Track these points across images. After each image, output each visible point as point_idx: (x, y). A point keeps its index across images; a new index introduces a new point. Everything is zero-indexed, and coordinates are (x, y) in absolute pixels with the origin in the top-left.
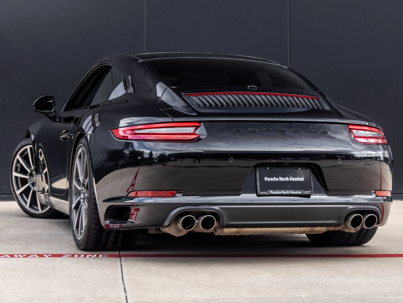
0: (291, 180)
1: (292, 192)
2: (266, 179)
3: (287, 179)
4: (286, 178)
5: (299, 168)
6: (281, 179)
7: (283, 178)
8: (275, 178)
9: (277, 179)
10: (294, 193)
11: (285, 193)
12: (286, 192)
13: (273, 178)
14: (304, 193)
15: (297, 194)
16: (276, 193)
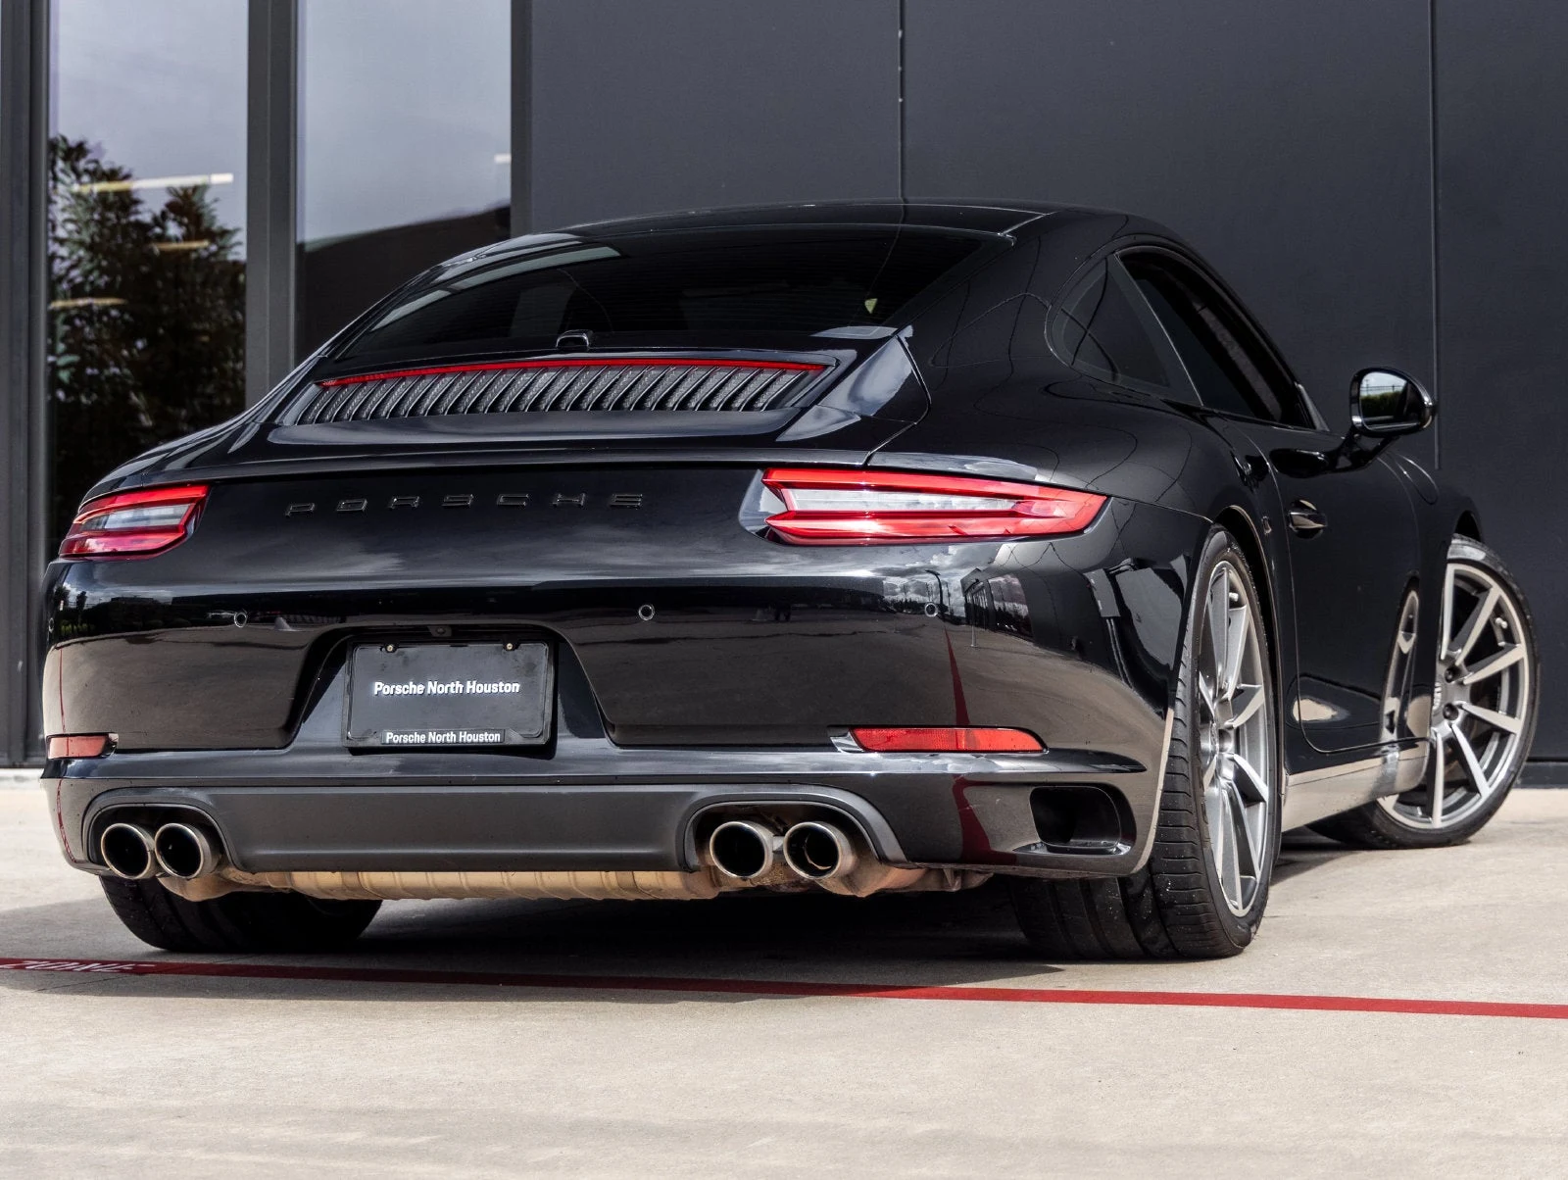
0: (471, 689)
1: (464, 736)
2: (380, 689)
3: (455, 687)
4: (452, 685)
5: (509, 645)
6: (433, 688)
7: (441, 685)
8: (411, 683)
9: (419, 689)
10: (475, 740)
11: (439, 741)
12: (445, 738)
13: (406, 686)
14: (510, 739)
15: (484, 742)
16: (405, 741)
